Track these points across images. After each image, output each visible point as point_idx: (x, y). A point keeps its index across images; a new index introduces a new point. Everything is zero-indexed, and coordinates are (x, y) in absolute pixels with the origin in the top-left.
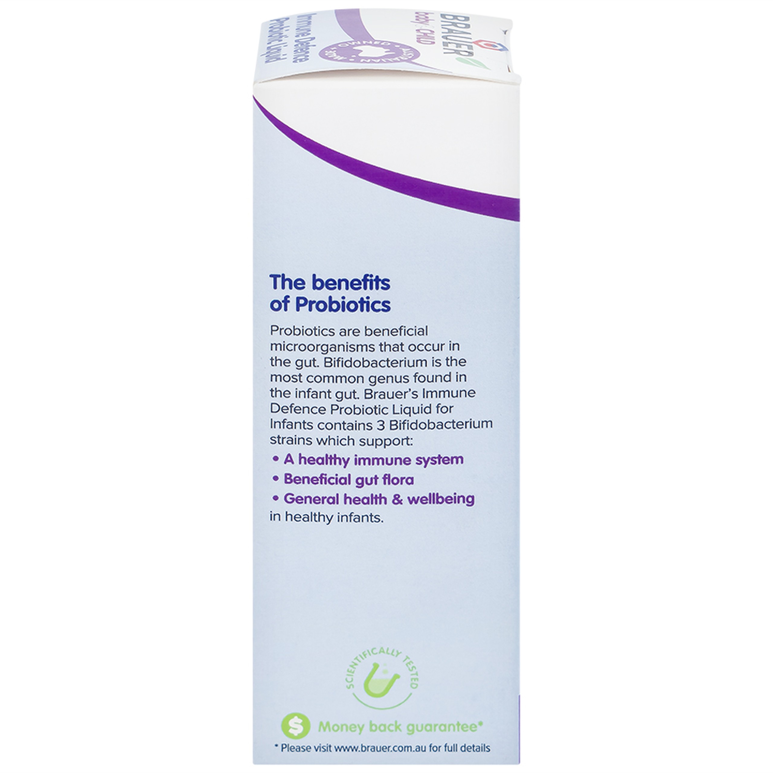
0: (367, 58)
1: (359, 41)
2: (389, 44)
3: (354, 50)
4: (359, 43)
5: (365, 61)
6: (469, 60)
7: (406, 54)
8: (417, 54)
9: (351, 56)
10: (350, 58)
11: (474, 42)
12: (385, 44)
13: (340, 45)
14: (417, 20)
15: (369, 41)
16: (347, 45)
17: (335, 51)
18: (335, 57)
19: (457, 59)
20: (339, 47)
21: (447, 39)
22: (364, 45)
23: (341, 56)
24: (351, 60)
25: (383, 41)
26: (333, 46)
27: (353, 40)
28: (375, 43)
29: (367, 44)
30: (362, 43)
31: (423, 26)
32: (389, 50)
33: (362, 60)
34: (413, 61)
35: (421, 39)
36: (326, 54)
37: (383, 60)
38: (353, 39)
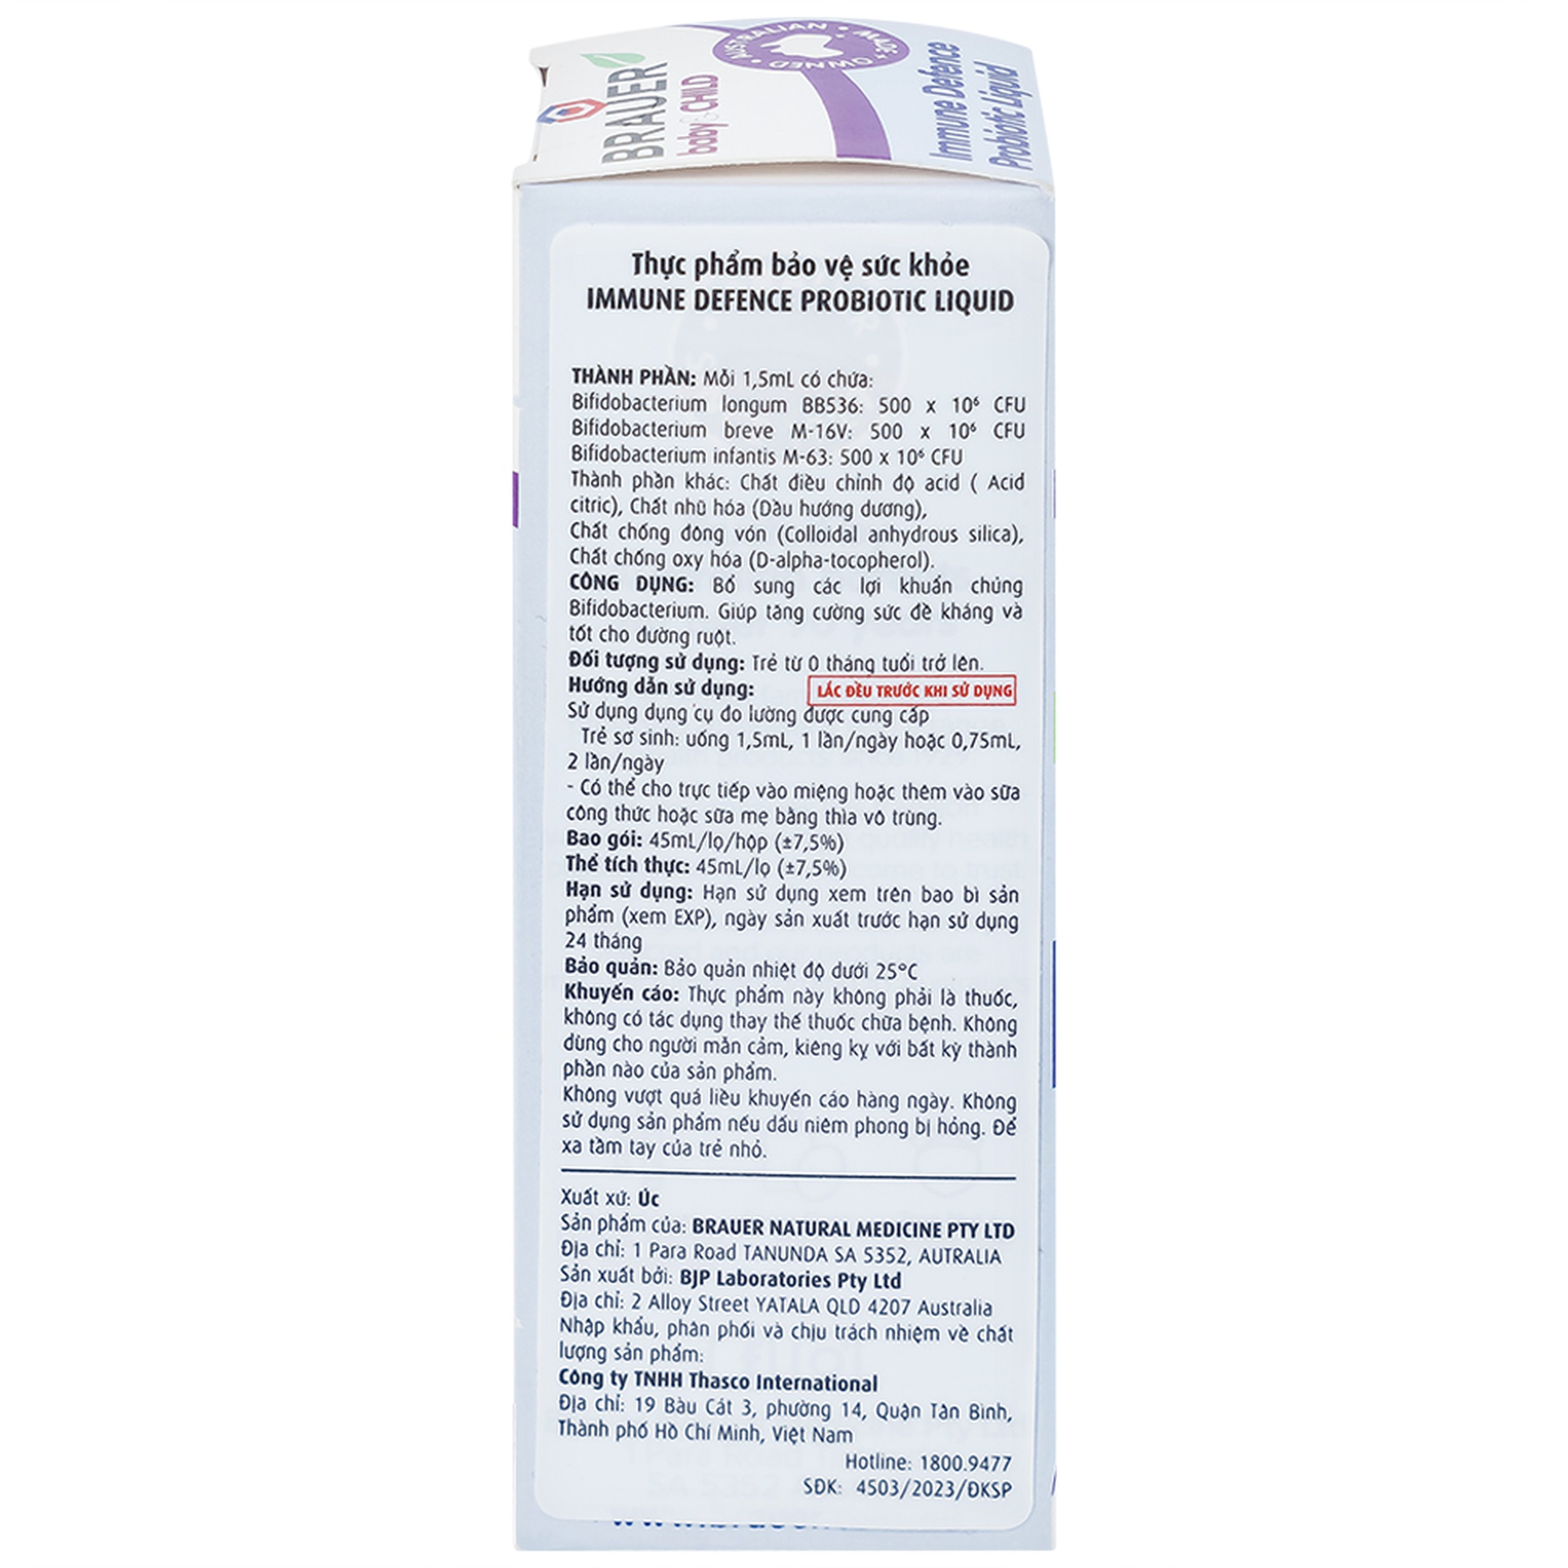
0: (815, 31)
1: (833, 69)
2: (772, 65)
3: (840, 49)
4: (832, 64)
5: (817, 26)
6: (620, 62)
7: (739, 47)
8: (720, 51)
9: (846, 36)
10: (846, 31)
11: (604, 105)
12: (781, 64)
13: (870, 62)
14: (715, 132)
15: (813, 67)
16: (855, 60)
17: (878, 50)
18: (878, 38)
19: (643, 58)
20: (871, 59)
21: (657, 98)
22: (821, 60)
23: (865, 38)
24: (845, 28)
25: (783, 69)
26: (882, 62)
27: (844, 72)
28: (800, 65)
29: (816, 61)
30: (827, 65)
31: (702, 118)
32: (773, 51)
33: (824, 26)
34: (727, 35)
35: (709, 85)
36: (894, 46)
37: (783, 29)
38: (844, 75)
